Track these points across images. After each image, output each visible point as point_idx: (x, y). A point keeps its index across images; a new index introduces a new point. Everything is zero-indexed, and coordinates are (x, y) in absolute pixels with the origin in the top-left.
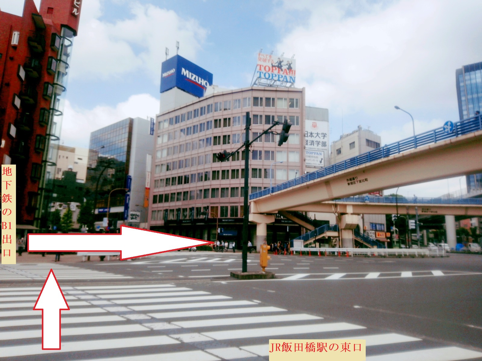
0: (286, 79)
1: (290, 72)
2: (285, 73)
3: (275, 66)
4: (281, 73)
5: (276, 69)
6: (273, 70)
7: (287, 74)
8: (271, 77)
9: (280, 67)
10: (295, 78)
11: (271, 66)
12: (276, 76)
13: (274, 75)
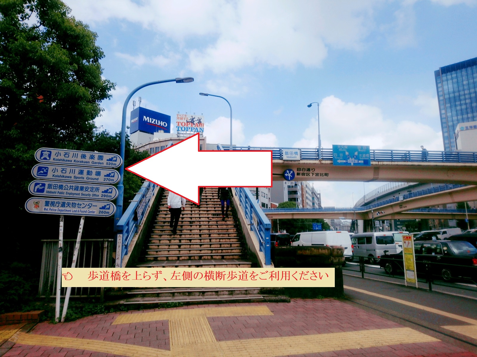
0: (197, 130)
1: (200, 125)
2: (196, 126)
3: (189, 122)
4: (194, 126)
5: (190, 124)
6: (187, 124)
7: (198, 126)
8: (186, 130)
9: (192, 122)
10: (203, 128)
11: (186, 122)
12: (190, 128)
13: (188, 128)
